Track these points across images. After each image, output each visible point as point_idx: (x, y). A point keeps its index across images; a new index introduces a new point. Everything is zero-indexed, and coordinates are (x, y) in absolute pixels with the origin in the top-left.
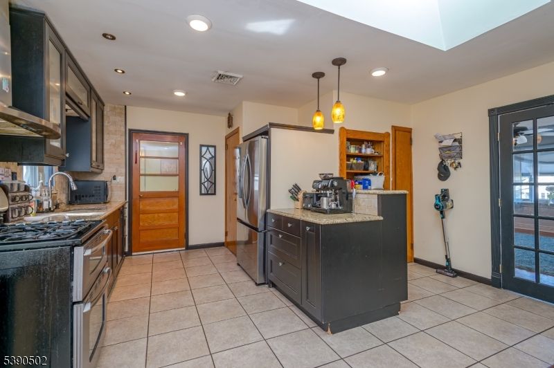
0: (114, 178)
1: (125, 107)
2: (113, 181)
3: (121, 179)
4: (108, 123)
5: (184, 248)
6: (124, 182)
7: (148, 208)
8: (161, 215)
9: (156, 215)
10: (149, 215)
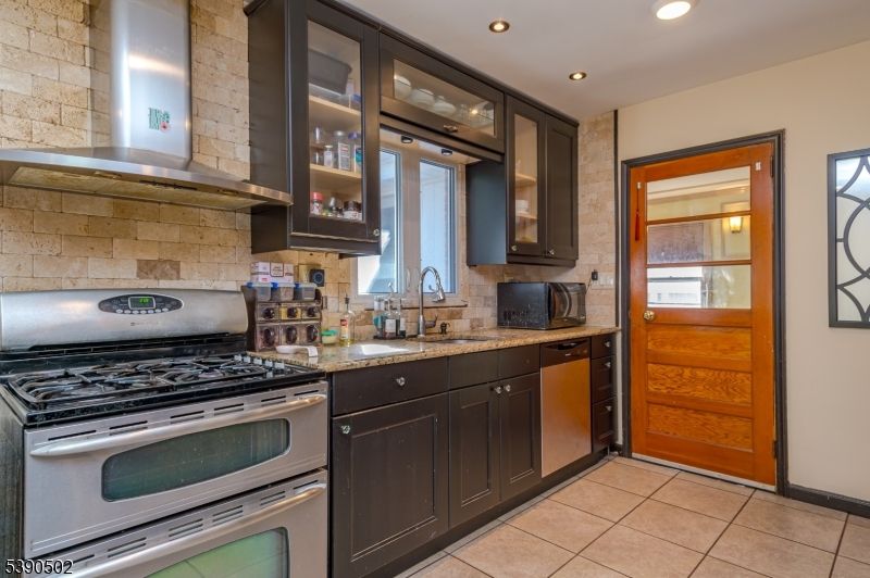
0: (594, 276)
1: (616, 112)
2: (594, 283)
3: (608, 280)
4: (585, 159)
5: (773, 488)
6: (613, 287)
7: (668, 349)
8: (701, 374)
9: (687, 372)
10: (669, 368)
